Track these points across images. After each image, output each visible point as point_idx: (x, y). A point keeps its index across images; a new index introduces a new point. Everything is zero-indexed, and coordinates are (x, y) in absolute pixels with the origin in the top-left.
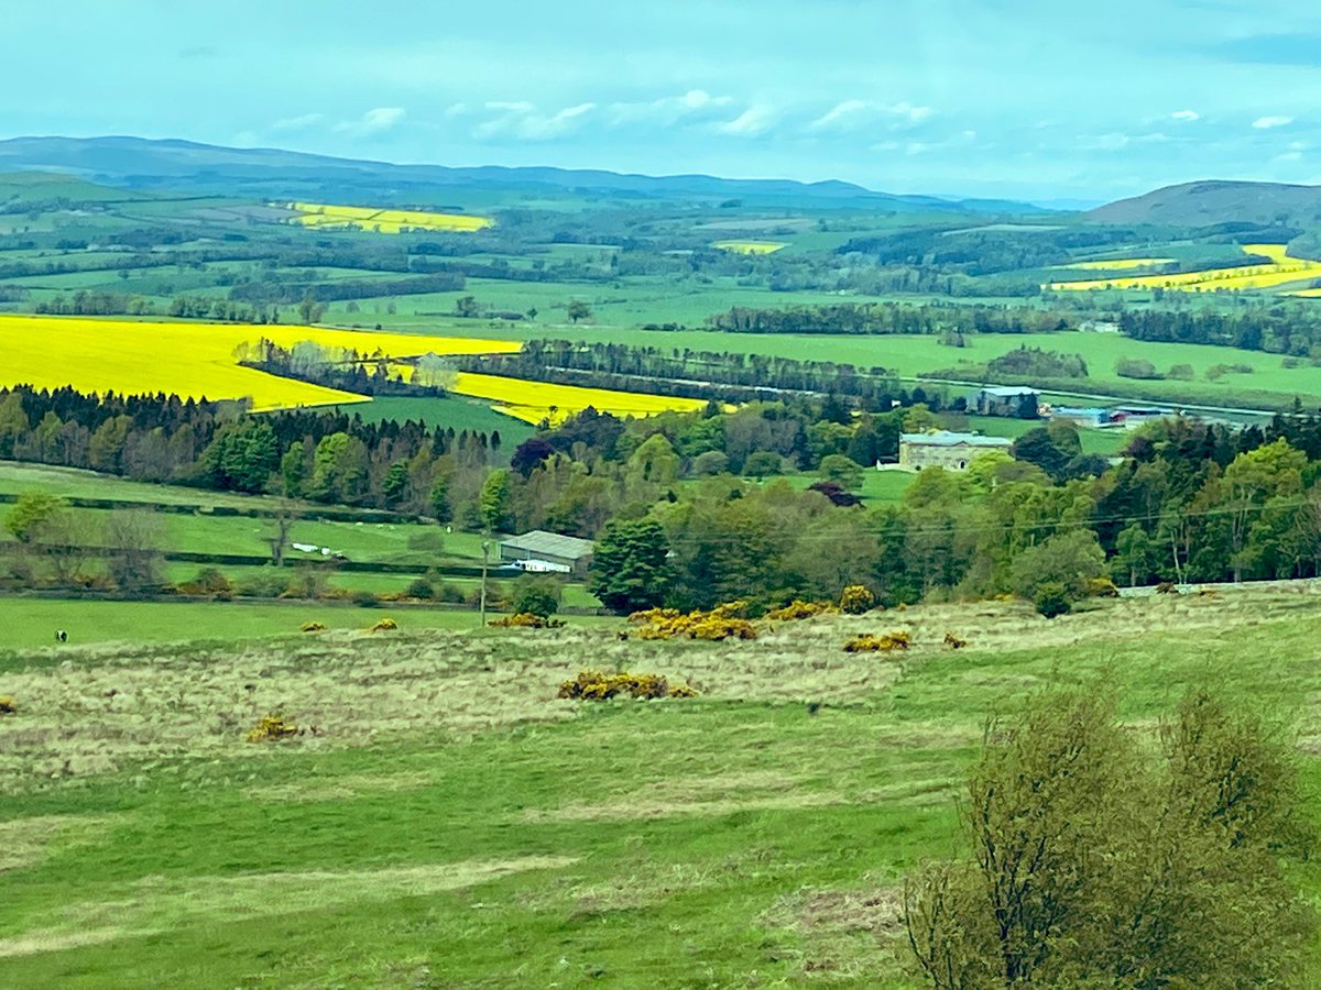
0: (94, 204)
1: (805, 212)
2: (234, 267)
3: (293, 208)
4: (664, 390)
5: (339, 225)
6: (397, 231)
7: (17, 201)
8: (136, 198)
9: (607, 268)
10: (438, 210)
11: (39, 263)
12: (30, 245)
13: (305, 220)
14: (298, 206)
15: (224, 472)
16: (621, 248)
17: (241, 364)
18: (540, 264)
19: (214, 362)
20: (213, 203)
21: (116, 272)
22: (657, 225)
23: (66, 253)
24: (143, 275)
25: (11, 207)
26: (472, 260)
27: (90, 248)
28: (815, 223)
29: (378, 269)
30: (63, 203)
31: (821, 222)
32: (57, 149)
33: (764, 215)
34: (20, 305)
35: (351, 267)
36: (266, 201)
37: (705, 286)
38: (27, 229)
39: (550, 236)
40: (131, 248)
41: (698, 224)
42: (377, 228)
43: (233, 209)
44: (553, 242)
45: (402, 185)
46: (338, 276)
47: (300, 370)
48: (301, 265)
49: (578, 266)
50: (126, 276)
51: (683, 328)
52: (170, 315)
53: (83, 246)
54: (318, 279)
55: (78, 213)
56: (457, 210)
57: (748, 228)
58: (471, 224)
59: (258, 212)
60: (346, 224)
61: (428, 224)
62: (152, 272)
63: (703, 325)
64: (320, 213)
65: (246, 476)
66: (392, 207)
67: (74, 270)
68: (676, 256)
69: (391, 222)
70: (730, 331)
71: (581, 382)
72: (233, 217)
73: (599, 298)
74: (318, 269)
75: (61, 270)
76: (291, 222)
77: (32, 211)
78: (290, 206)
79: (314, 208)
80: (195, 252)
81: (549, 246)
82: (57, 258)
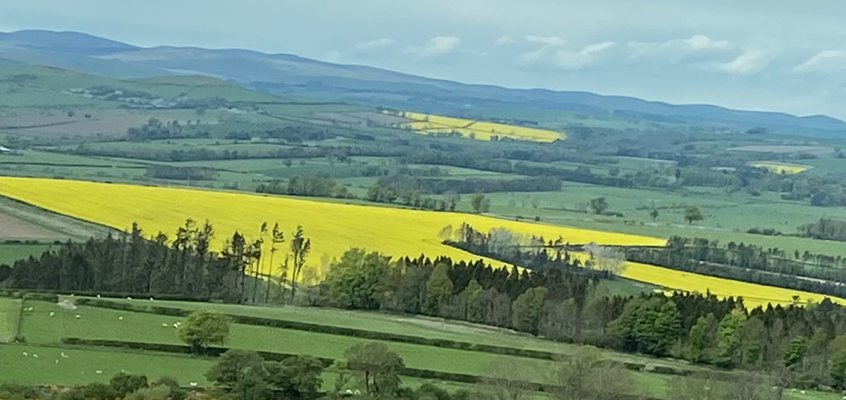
0: (247, 103)
1: (823, 141)
2: (373, 162)
3: (403, 116)
4: (791, 284)
5: (444, 131)
6: (489, 139)
7: (185, 98)
8: (277, 101)
9: (673, 179)
10: (521, 123)
11: (218, 150)
12: (206, 135)
13: (414, 126)
14: (407, 114)
15: (635, 338)
16: (677, 163)
17: (445, 243)
18: (616, 172)
19: (424, 240)
20: (339, 108)
21: (282, 160)
22: (698, 145)
23: (236, 143)
24: (302, 164)
25: (180, 103)
26: (558, 166)
27: (254, 140)
28: (832, 151)
29: (488, 170)
30: (220, 102)
31: (836, 150)
32: (195, 56)
33: (786, 142)
34: (215, 184)
35: (466, 167)
36: (380, 109)
37: (755, 198)
38: (199, 121)
39: (616, 150)
40: (285, 142)
41: (733, 146)
42: (472, 136)
43: (355, 114)
44: (618, 155)
45: (474, 100)
46: (457, 173)
47: (496, 251)
48: (426, 163)
49: (648, 175)
50: (289, 164)
51: (779, 233)
52: (365, 199)
53: (248, 137)
54: (442, 175)
55: (234, 110)
56: (533, 124)
57: (775, 151)
58: (549, 136)
59: (375, 117)
60: (450, 131)
61: (512, 134)
62: (308, 162)
63: (795, 232)
64: (426, 121)
65: (657, 342)
66: (481, 119)
67: (245, 157)
68: (725, 172)
69: (484, 131)
70: (819, 237)
71: (720, 274)
72: (356, 120)
73: (675, 203)
74: (441, 167)
75: (235, 157)
76: (402, 126)
77: (200, 107)
78: (401, 114)
79: (421, 117)
80: (339, 148)
81: (616, 157)
82: (230, 146)
